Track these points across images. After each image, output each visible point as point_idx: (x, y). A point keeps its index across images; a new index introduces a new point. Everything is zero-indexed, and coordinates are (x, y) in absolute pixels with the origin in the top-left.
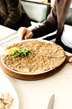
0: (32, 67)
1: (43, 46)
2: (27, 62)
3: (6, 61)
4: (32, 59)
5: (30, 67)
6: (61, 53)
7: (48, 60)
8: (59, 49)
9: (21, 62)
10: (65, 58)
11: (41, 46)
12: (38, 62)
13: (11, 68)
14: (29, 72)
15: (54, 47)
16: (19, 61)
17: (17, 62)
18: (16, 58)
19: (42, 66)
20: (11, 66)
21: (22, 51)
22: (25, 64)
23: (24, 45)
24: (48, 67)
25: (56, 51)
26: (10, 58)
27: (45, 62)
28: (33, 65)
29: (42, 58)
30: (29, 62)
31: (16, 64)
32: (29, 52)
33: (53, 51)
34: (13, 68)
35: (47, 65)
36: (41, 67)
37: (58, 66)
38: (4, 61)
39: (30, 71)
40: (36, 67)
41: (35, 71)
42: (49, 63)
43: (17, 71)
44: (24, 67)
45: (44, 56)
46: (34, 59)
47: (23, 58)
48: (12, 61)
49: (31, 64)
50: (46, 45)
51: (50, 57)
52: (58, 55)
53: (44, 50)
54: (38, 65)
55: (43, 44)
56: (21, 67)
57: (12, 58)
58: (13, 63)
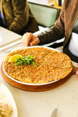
0: (34, 77)
1: (49, 54)
2: (30, 71)
3: (7, 69)
4: (35, 68)
5: (33, 77)
6: (67, 64)
7: (53, 70)
8: (65, 59)
9: (23, 71)
10: (71, 69)
11: (46, 55)
12: (42, 71)
13: (12, 77)
14: (31, 82)
15: (61, 56)
16: (22, 69)
17: (19, 70)
18: (19, 66)
19: (46, 76)
20: (13, 75)
21: (26, 59)
22: (27, 74)
23: (28, 52)
24: (52, 78)
25: (62, 61)
26: (12, 66)
27: (49, 72)
28: (36, 75)
29: (47, 67)
30: (32, 71)
31: (18, 73)
32: (33, 60)
33: (59, 61)
34: (14, 77)
35: (52, 76)
36: (44, 78)
37: (64, 78)
38: (6, 69)
39: (33, 81)
40: (39, 77)
41: (37, 81)
42: (54, 74)
43: (19, 81)
44: (26, 77)
45: (49, 66)
46: (38, 68)
47: (26, 66)
48: (14, 69)
49: (35, 73)
50: (53, 54)
51: (56, 67)
52: (64, 65)
53: (50, 59)
54: (42, 75)
55: (49, 52)
56: (23, 76)
57: (14, 66)
58: (15, 71)
